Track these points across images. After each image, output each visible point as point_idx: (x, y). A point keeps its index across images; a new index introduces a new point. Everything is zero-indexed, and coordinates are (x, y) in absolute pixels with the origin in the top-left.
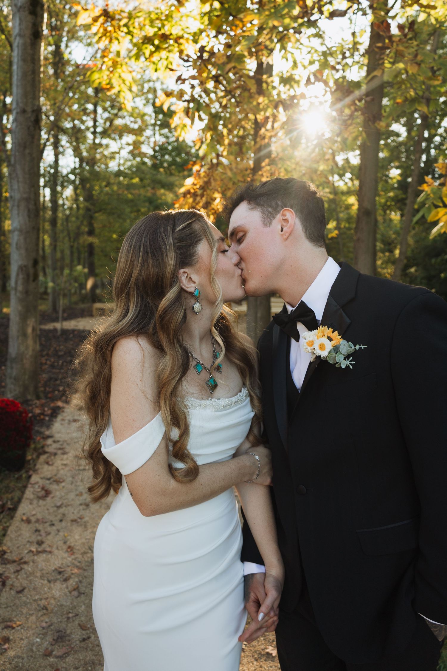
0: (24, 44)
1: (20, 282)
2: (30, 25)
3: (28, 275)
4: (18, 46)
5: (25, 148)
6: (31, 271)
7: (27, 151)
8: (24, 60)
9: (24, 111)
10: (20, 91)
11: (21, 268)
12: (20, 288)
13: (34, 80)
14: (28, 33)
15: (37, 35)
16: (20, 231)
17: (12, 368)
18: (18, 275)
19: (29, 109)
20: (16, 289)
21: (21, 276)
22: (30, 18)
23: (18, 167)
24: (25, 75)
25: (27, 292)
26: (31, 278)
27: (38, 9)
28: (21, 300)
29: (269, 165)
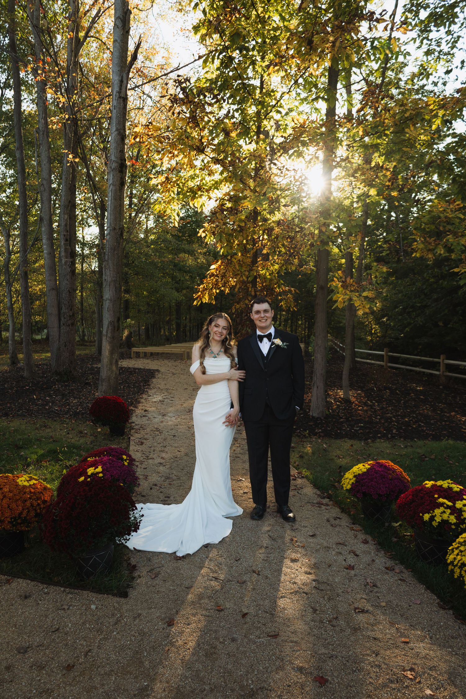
0: (116, 190)
1: (109, 332)
2: (119, 179)
3: (114, 327)
4: (111, 191)
5: (114, 250)
6: (116, 324)
7: (116, 252)
8: (115, 199)
9: (115, 229)
10: (112, 217)
11: (110, 323)
12: (109, 335)
13: (120, 211)
14: (118, 183)
15: (123, 183)
16: (110, 300)
17: (102, 385)
18: (108, 327)
19: (117, 228)
20: (107, 336)
21: (110, 328)
22: (119, 174)
23: (110, 262)
24: (115, 207)
25: (113, 338)
26: (116, 329)
27: (124, 169)
28: (110, 343)
29: (261, 260)
